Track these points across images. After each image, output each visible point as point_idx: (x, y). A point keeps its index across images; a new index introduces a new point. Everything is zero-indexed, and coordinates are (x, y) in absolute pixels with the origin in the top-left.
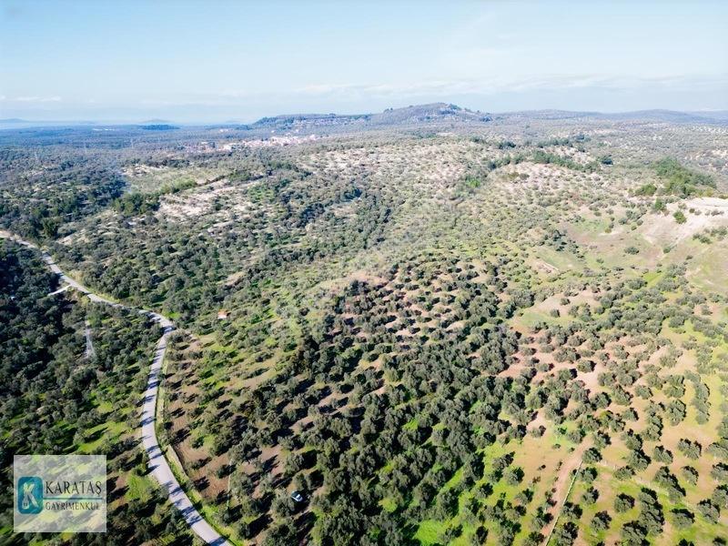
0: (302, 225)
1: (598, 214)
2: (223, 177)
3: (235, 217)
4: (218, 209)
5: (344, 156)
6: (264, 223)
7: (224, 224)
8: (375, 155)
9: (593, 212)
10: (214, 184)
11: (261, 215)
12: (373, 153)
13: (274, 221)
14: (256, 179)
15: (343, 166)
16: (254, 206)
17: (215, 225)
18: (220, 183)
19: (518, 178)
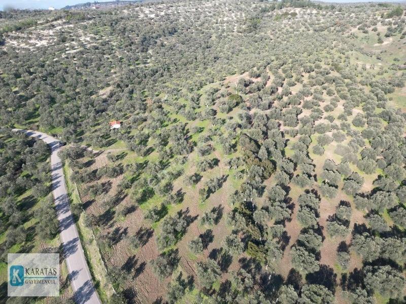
0: (145, 50)
1: (366, 32)
2: (61, 18)
3: (83, 45)
4: (64, 41)
5: (151, 9)
6: (112, 49)
7: (75, 51)
8: (174, 8)
9: (361, 31)
10: (55, 23)
11: (107, 43)
12: (172, 7)
13: (120, 48)
14: (90, 19)
15: (153, 16)
16: (97, 37)
17: (67, 52)
18: (60, 22)
19: (289, 16)
